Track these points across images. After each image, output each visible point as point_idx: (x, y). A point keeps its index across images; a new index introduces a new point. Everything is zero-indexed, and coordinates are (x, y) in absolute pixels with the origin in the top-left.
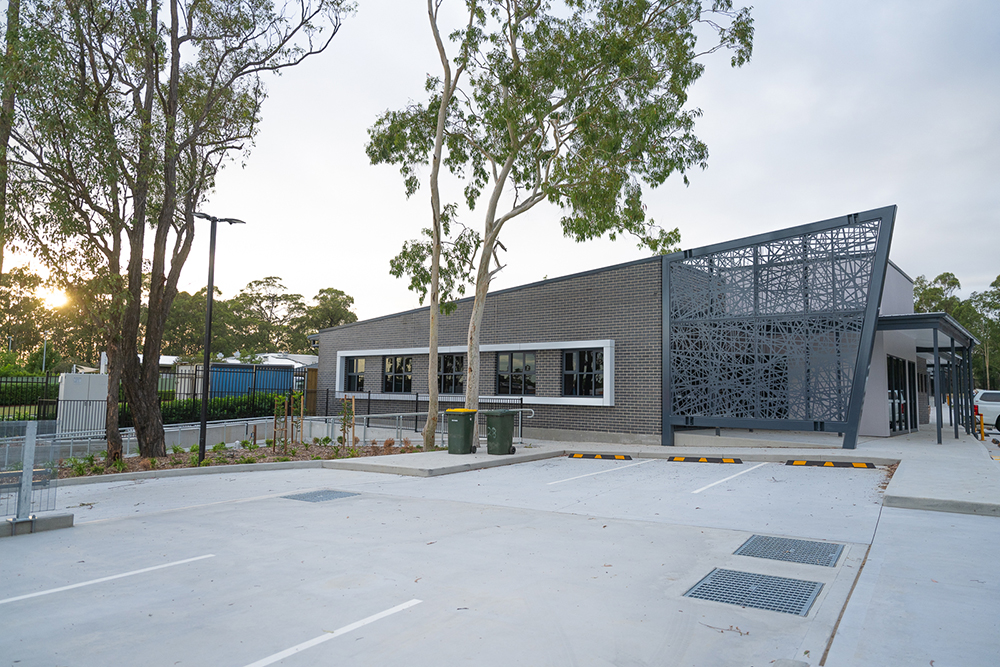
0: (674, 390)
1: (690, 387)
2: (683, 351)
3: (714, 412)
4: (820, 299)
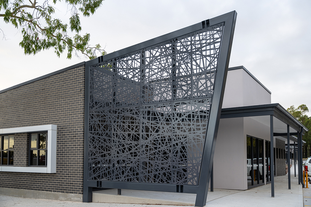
0: (91, 161)
1: (100, 159)
2: (96, 132)
3: (114, 177)
4: (182, 89)
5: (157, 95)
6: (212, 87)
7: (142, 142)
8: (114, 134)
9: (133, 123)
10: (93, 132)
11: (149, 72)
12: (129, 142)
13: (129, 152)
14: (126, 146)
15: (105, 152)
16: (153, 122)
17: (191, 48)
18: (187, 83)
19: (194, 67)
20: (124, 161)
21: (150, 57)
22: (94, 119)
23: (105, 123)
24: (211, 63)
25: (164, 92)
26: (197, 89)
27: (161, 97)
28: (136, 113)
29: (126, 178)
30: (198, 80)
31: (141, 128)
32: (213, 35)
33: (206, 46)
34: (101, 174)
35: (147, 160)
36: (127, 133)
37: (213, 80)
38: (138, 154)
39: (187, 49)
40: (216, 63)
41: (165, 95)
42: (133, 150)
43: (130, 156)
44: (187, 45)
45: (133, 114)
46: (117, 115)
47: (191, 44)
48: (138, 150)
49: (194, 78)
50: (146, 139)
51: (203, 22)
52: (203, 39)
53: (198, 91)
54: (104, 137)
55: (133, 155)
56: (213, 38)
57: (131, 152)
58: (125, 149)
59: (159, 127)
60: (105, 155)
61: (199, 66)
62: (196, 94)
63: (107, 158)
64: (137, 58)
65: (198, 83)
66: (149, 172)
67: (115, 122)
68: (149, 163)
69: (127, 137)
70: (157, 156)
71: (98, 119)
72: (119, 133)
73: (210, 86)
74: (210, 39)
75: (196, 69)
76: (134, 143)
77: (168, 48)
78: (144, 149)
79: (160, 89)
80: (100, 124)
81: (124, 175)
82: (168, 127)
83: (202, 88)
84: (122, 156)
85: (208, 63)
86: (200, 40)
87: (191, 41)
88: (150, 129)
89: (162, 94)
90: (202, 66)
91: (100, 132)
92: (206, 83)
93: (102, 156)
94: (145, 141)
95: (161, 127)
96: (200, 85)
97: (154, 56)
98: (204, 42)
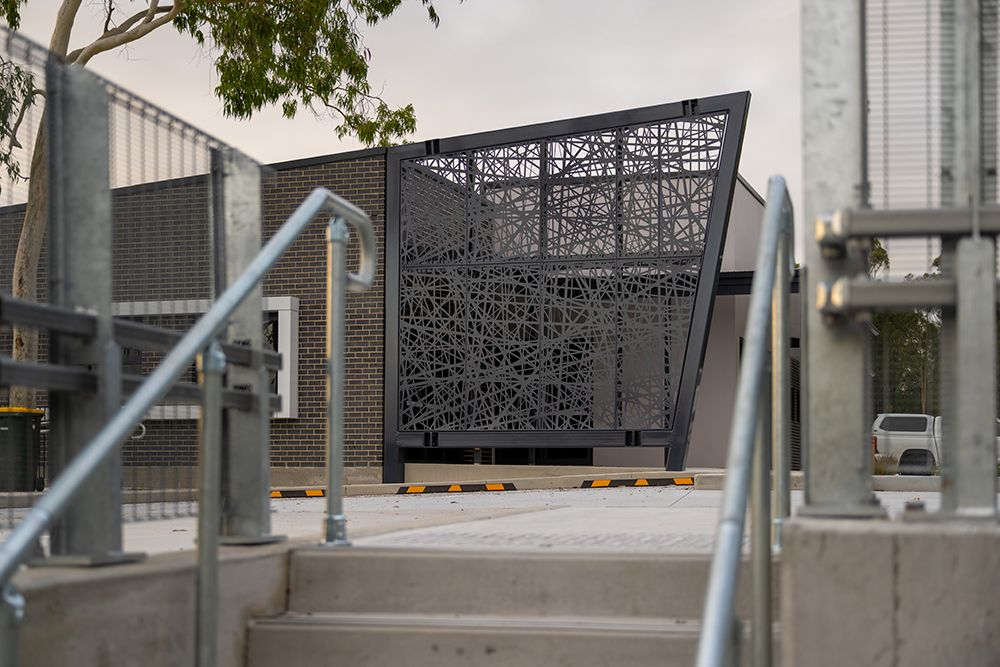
0: (406, 386)
1: (432, 381)
2: (422, 319)
4: (640, 235)
5: (582, 242)
6: (703, 236)
7: (544, 342)
8: (470, 324)
9: (522, 300)
10: (412, 316)
11: (562, 191)
12: (513, 342)
13: (512, 366)
14: (504, 352)
15: (448, 366)
16: (571, 300)
17: (660, 151)
18: (649, 222)
19: (665, 192)
20: (498, 385)
21: (564, 159)
22: (416, 287)
23: (447, 299)
24: (699, 188)
25: (598, 237)
26: (672, 236)
27: (590, 248)
28: (530, 279)
29: (506, 423)
30: (674, 218)
31: (543, 311)
32: (705, 132)
33: (690, 152)
34: (436, 417)
35: (558, 382)
36: (506, 322)
37: (704, 223)
38: (536, 369)
39: (650, 153)
40: (710, 189)
41: (600, 243)
42: (522, 361)
43: (514, 374)
44: (650, 145)
45: (523, 280)
46: (479, 280)
47: (659, 144)
48: (536, 360)
49: (665, 214)
50: (556, 336)
51: (685, 103)
52: (684, 138)
53: (673, 240)
54: (444, 329)
55: (523, 371)
56: (706, 139)
57: (516, 364)
58: (501, 357)
59: (586, 312)
60: (446, 374)
61: (676, 191)
62: (669, 247)
63: (454, 378)
64: (530, 155)
65: (673, 226)
66: (562, 408)
67: (473, 296)
68: (563, 387)
69: (506, 331)
70: (580, 372)
71: (427, 288)
72: (484, 321)
73: (699, 234)
74: (699, 139)
75: (670, 197)
76: (524, 345)
77: (608, 145)
78: (549, 356)
79: (588, 231)
80: (433, 299)
81: (499, 417)
82: (607, 311)
83: (682, 235)
84: (494, 375)
85: (694, 187)
86: (677, 139)
87: (659, 138)
88: (565, 315)
89: (593, 241)
90: (681, 191)
91: (433, 319)
92: (690, 226)
93: (438, 375)
94: (553, 341)
95: (591, 312)
96: (677, 229)
97: (572, 158)
98: (686, 142)
